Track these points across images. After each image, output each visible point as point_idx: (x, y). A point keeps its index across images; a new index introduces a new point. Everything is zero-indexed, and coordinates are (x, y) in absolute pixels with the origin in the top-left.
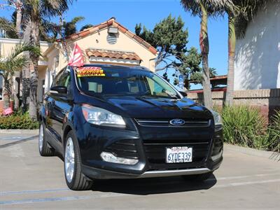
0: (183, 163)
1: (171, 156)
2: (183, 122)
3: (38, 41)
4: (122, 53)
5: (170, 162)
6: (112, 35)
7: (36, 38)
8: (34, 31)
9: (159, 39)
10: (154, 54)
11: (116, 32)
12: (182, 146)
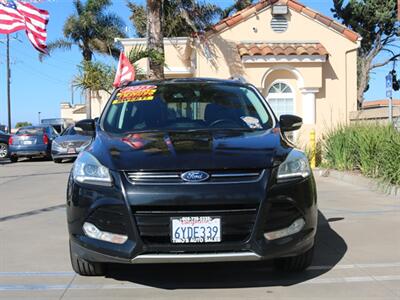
0: (204, 243)
1: (180, 231)
2: (204, 176)
3: (161, 39)
4: (298, 45)
5: (178, 241)
6: (278, 17)
7: (156, 36)
8: (153, 26)
9: (372, 14)
10: (354, 41)
11: (285, 12)
12: (199, 215)
